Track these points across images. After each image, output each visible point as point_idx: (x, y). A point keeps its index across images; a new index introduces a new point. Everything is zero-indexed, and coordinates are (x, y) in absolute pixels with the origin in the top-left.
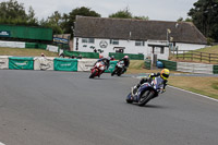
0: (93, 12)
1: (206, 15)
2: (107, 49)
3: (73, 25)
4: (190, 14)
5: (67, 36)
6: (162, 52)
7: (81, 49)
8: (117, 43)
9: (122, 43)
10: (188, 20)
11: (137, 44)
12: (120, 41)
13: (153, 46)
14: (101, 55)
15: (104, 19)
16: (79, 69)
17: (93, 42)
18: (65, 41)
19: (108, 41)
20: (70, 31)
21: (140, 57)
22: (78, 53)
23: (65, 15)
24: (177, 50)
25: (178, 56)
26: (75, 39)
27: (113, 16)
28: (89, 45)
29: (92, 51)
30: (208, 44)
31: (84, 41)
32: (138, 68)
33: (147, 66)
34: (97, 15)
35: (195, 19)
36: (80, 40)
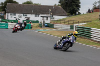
0: (15, 1)
1: (67, 3)
2: (22, 18)
3: (6, 7)
4: (59, 2)
5: (3, 12)
6: (47, 20)
7: (10, 18)
8: (26, 16)
9: (29, 16)
10: (59, 5)
11: (35, 16)
12: (28, 15)
13: (43, 17)
14: (19, 21)
15: (20, 5)
16: (9, 28)
17: (15, 15)
18: (2, 15)
19: (22, 15)
20: (4, 10)
21: (37, 22)
22: (8, 20)
23: (2, 3)
24: (54, 19)
25: (54, 21)
26: (7, 14)
27: (25, 3)
28: (13, 16)
29: (15, 19)
30: (68, 16)
31: (11, 15)
32: (36, 27)
33: (40, 26)
34: (17, 3)
35: (62, 5)
36: (9, 14)
